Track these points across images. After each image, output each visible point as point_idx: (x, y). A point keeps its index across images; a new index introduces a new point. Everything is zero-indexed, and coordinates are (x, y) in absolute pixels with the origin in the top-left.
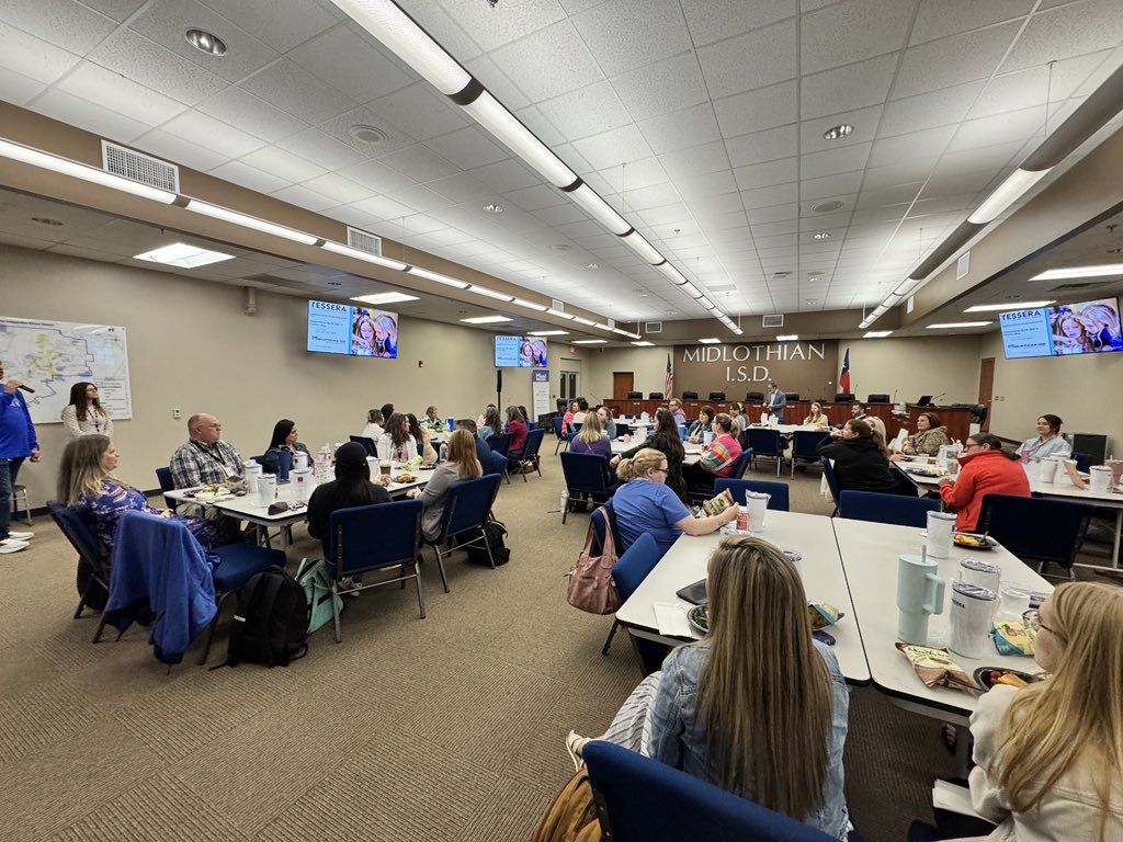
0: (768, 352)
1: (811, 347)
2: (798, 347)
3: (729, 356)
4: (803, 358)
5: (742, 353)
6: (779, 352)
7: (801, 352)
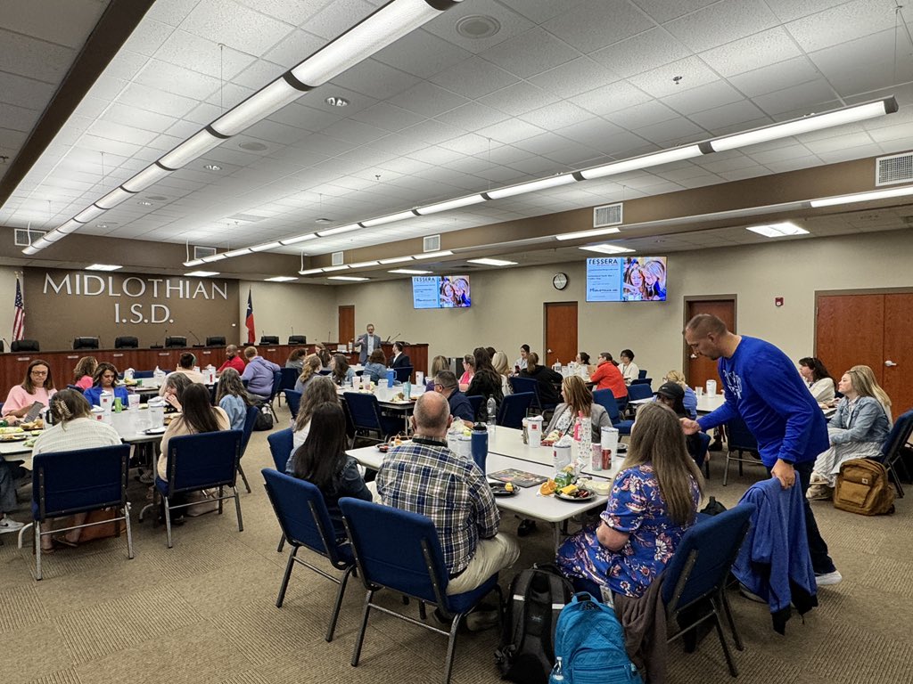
0: (168, 288)
1: (214, 285)
2: (201, 284)
3: (118, 288)
4: (207, 297)
5: (134, 286)
6: (181, 288)
7: (204, 291)
